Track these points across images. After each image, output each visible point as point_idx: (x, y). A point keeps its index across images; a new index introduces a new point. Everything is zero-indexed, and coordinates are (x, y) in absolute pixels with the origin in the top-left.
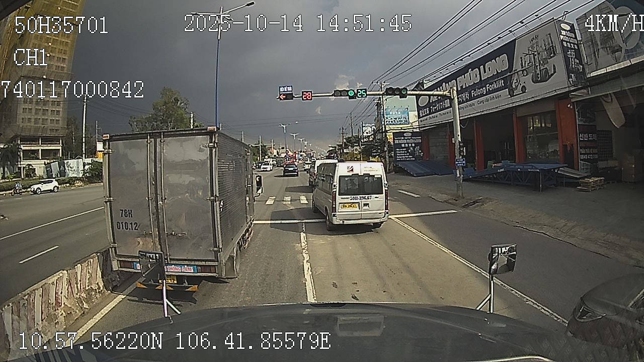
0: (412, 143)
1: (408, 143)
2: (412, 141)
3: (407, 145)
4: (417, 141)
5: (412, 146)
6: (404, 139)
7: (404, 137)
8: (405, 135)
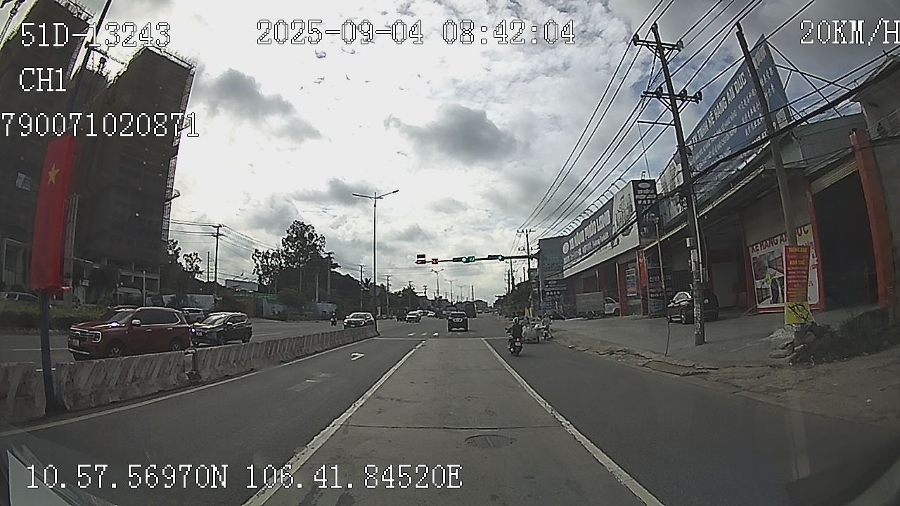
0: (556, 291)
1: (553, 291)
2: (558, 289)
3: (551, 293)
4: (562, 289)
5: (557, 294)
6: (549, 287)
7: (549, 284)
8: (550, 282)
